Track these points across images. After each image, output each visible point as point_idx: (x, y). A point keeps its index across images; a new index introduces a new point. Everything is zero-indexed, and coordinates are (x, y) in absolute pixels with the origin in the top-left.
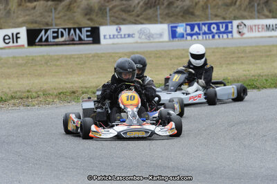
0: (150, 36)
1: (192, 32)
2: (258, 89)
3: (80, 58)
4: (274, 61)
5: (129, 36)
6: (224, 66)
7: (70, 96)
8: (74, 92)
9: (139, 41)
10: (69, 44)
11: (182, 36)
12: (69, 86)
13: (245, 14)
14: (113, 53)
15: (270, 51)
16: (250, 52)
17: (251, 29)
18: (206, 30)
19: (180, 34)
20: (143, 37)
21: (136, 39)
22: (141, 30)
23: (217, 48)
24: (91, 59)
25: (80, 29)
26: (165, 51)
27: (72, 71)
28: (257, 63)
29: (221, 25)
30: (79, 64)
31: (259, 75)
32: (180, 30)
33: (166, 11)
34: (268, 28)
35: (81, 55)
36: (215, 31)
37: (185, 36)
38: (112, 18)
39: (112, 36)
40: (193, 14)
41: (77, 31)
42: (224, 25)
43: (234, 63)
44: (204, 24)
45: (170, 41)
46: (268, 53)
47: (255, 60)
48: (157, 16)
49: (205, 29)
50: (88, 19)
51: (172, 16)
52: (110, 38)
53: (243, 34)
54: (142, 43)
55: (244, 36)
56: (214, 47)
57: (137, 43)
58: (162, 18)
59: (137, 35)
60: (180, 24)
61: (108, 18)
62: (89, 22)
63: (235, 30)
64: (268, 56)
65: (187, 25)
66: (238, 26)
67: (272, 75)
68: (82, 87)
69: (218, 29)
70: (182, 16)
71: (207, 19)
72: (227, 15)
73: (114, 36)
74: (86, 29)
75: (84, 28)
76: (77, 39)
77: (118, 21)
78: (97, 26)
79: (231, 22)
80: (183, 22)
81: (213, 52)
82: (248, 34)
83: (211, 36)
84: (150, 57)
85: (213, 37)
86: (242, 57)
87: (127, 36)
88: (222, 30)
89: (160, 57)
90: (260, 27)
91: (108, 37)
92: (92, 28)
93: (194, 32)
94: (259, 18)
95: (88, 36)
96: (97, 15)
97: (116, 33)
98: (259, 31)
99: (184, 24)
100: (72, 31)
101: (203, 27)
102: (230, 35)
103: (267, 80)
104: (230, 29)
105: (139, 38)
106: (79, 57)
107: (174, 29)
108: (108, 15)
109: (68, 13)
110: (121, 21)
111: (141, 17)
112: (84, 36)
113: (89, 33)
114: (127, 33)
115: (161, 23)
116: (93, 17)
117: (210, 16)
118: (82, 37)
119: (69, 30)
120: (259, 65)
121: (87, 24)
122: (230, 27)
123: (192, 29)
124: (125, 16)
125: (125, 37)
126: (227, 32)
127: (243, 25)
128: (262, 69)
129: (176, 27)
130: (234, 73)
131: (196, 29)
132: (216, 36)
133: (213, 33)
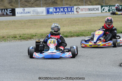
0: (38, 13)
2: (85, 36)
4: (92, 24)
6: (70, 26)
7: (2, 39)
8: (3, 37)
9: (33, 15)
10: (2, 16)
11: (52, 13)
12: (1, 34)
13: (80, 3)
14: (21, 20)
15: (90, 20)
16: (81, 20)
17: (82, 10)
20: (35, 13)
21: (31, 14)
22: (34, 10)
23: (67, 18)
24: (11, 22)
25: (7, 10)
26: (44, 20)
27: (3, 28)
28: (84, 25)
30: (6, 25)
31: (85, 30)
32: (51, 10)
33: (45, 2)
34: (89, 10)
35: (7, 21)
36: (66, 11)
37: (53, 13)
38: (21, 5)
39: (21, 13)
40: (56, 3)
42: (70, 8)
43: (74, 25)
44: (62, 8)
45: (46, 15)
46: (89, 21)
47: (83, 24)
48: (41, 4)
49: (62, 10)
50: (11, 5)
51: (47, 4)
52: (20, 13)
53: (79, 12)
54: (34, 16)
55: (79, 13)
56: (66, 18)
57: (32, 16)
58: (43, 5)
59: (32, 12)
60: (51, 8)
61: (19, 5)
62: (11, 6)
63: (75, 10)
64: (89, 22)
66: (76, 9)
67: (91, 30)
68: (7, 35)
70: (52, 4)
71: (63, 5)
72: (72, 4)
74: (9, 9)
75: (8, 9)
76: (5, 14)
77: (23, 6)
78: (14, 8)
79: (73, 7)
80: (52, 7)
81: (65, 20)
82: (80, 12)
83: (64, 13)
84: (38, 22)
85: (65, 13)
86: (78, 22)
87: (27, 13)
88: (69, 10)
89: (42, 22)
90: (86, 9)
91: (19, 13)
92: (12, 9)
93: (57, 11)
94: (85, 5)
95: (10, 13)
96: (14, 3)
97: (23, 11)
98: (85, 11)
99: (53, 8)
100: (3, 10)
101: (61, 9)
102: (73, 13)
103: (88, 32)
104: (73, 10)
105: (33, 13)
106: (6, 22)
107: (48, 10)
108: (19, 3)
109: (1, 2)
110: (25, 6)
111: (34, 4)
112: (8, 13)
113: (11, 11)
114: (27, 11)
115: (43, 7)
116: (13, 4)
117: (64, 4)
119: (2, 10)
120: (85, 26)
121: (10, 7)
123: (56, 10)
124: (26, 4)
125: (26, 13)
126: (71, 11)
127: (78, 8)
128: (87, 28)
129: (49, 9)
130: (75, 29)
131: (58, 10)
132: (67, 13)
133: (65, 11)
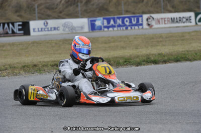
1: (109, 25)
3: (22, 44)
5: (55, 29)
7: (33, 68)
9: (63, 32)
10: (4, 36)
11: (100, 28)
12: (28, 61)
13: (152, 9)
17: (159, 21)
18: (121, 23)
19: (98, 27)
20: (67, 29)
21: (61, 31)
22: (65, 24)
24: (32, 45)
25: (13, 24)
27: (19, 54)
29: (133, 19)
32: (98, 23)
33: (84, 8)
34: (173, 20)
36: (127, 24)
37: (103, 28)
38: (39, 15)
39: (40, 30)
40: (107, 10)
41: (11, 25)
42: (135, 19)
44: (119, 18)
45: (89, 32)
49: (119, 22)
50: (18, 16)
51: (90, 12)
52: (39, 31)
53: (152, 26)
55: (153, 27)
57: (62, 34)
59: (61, 28)
60: (98, 18)
62: (18, 18)
63: (145, 23)
65: (104, 19)
66: (147, 19)
69: (131, 22)
70: (98, 12)
72: (137, 11)
73: (42, 29)
74: (18, 23)
75: (16, 22)
76: (10, 32)
77: (43, 17)
79: (142, 16)
82: (155, 26)
83: (124, 28)
85: (127, 28)
87: (53, 29)
88: (134, 23)
90: (166, 20)
91: (37, 30)
92: (23, 22)
93: (110, 24)
94: (164, 13)
95: (19, 30)
96: (25, 12)
97: (44, 27)
98: (165, 23)
100: (6, 26)
101: (118, 20)
102: (140, 27)
104: (140, 22)
105: (64, 30)
107: (93, 22)
108: (36, 11)
110: (46, 17)
111: (63, 13)
112: (16, 30)
113: (20, 27)
114: (53, 26)
115: (82, 17)
116: (23, 13)
118: (15, 30)
119: (4, 24)
122: (140, 20)
125: (51, 30)
126: (138, 24)
127: (151, 18)
129: (95, 21)
131: (112, 22)
132: (129, 28)
133: (126, 25)
